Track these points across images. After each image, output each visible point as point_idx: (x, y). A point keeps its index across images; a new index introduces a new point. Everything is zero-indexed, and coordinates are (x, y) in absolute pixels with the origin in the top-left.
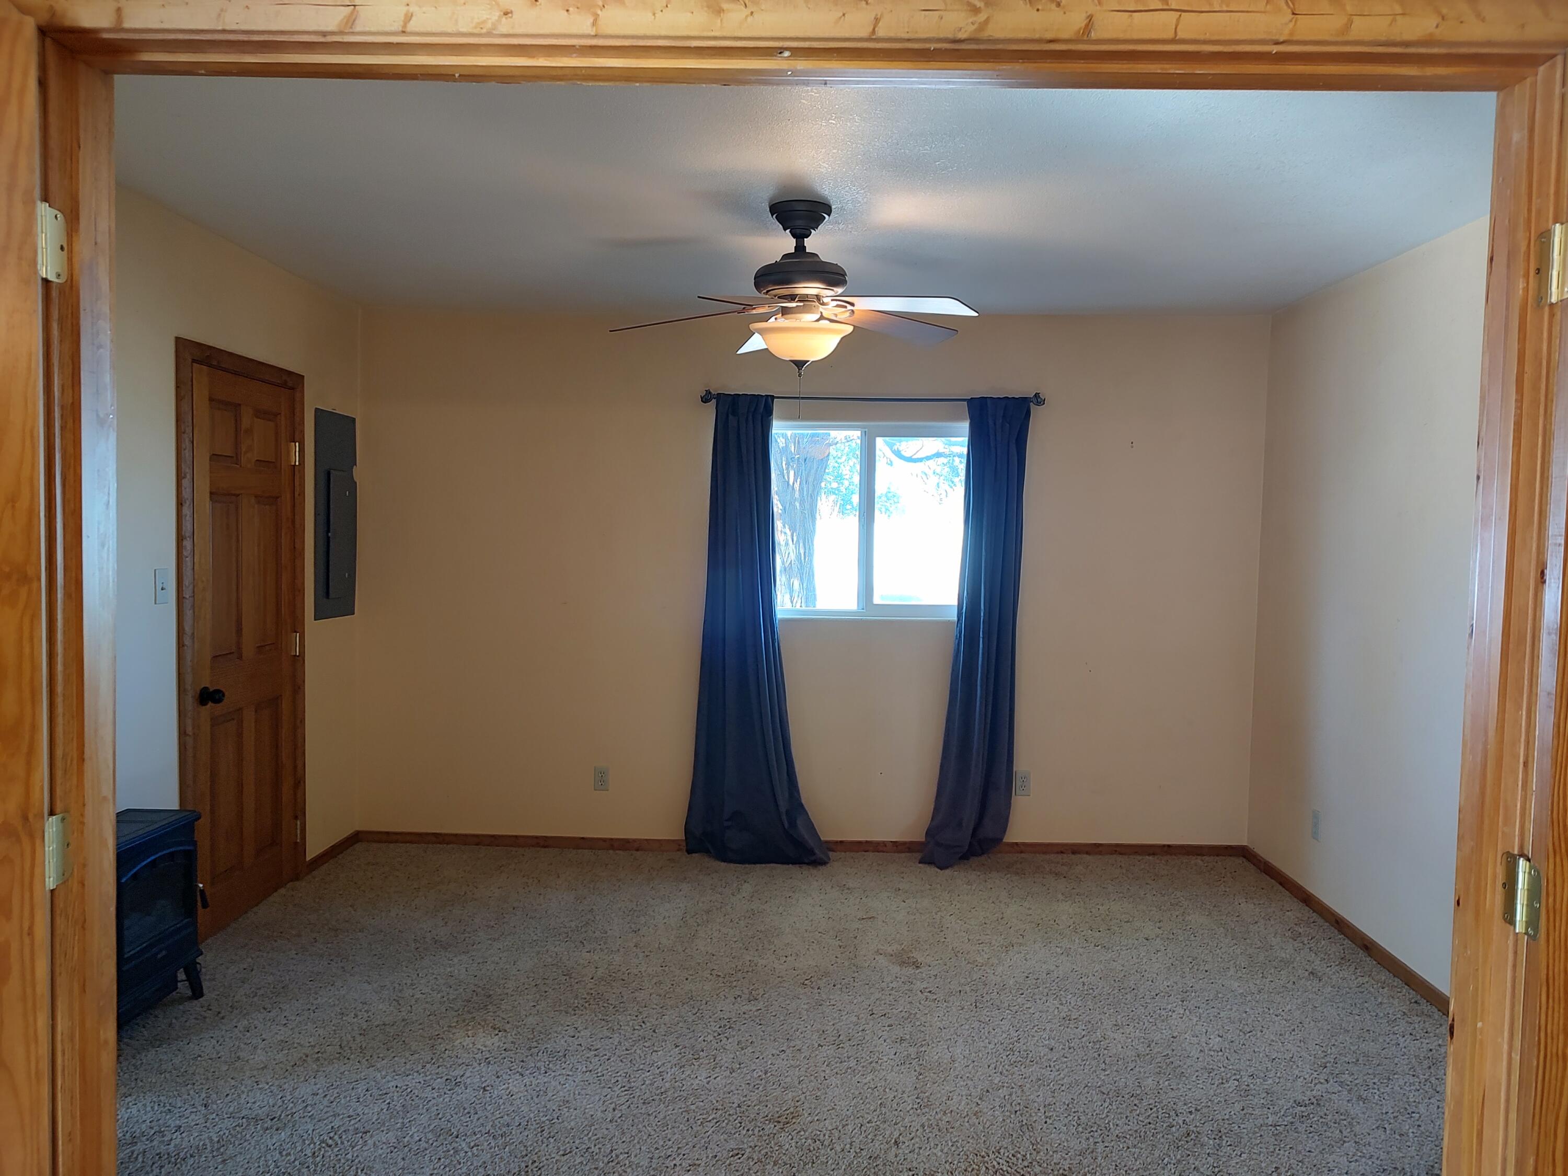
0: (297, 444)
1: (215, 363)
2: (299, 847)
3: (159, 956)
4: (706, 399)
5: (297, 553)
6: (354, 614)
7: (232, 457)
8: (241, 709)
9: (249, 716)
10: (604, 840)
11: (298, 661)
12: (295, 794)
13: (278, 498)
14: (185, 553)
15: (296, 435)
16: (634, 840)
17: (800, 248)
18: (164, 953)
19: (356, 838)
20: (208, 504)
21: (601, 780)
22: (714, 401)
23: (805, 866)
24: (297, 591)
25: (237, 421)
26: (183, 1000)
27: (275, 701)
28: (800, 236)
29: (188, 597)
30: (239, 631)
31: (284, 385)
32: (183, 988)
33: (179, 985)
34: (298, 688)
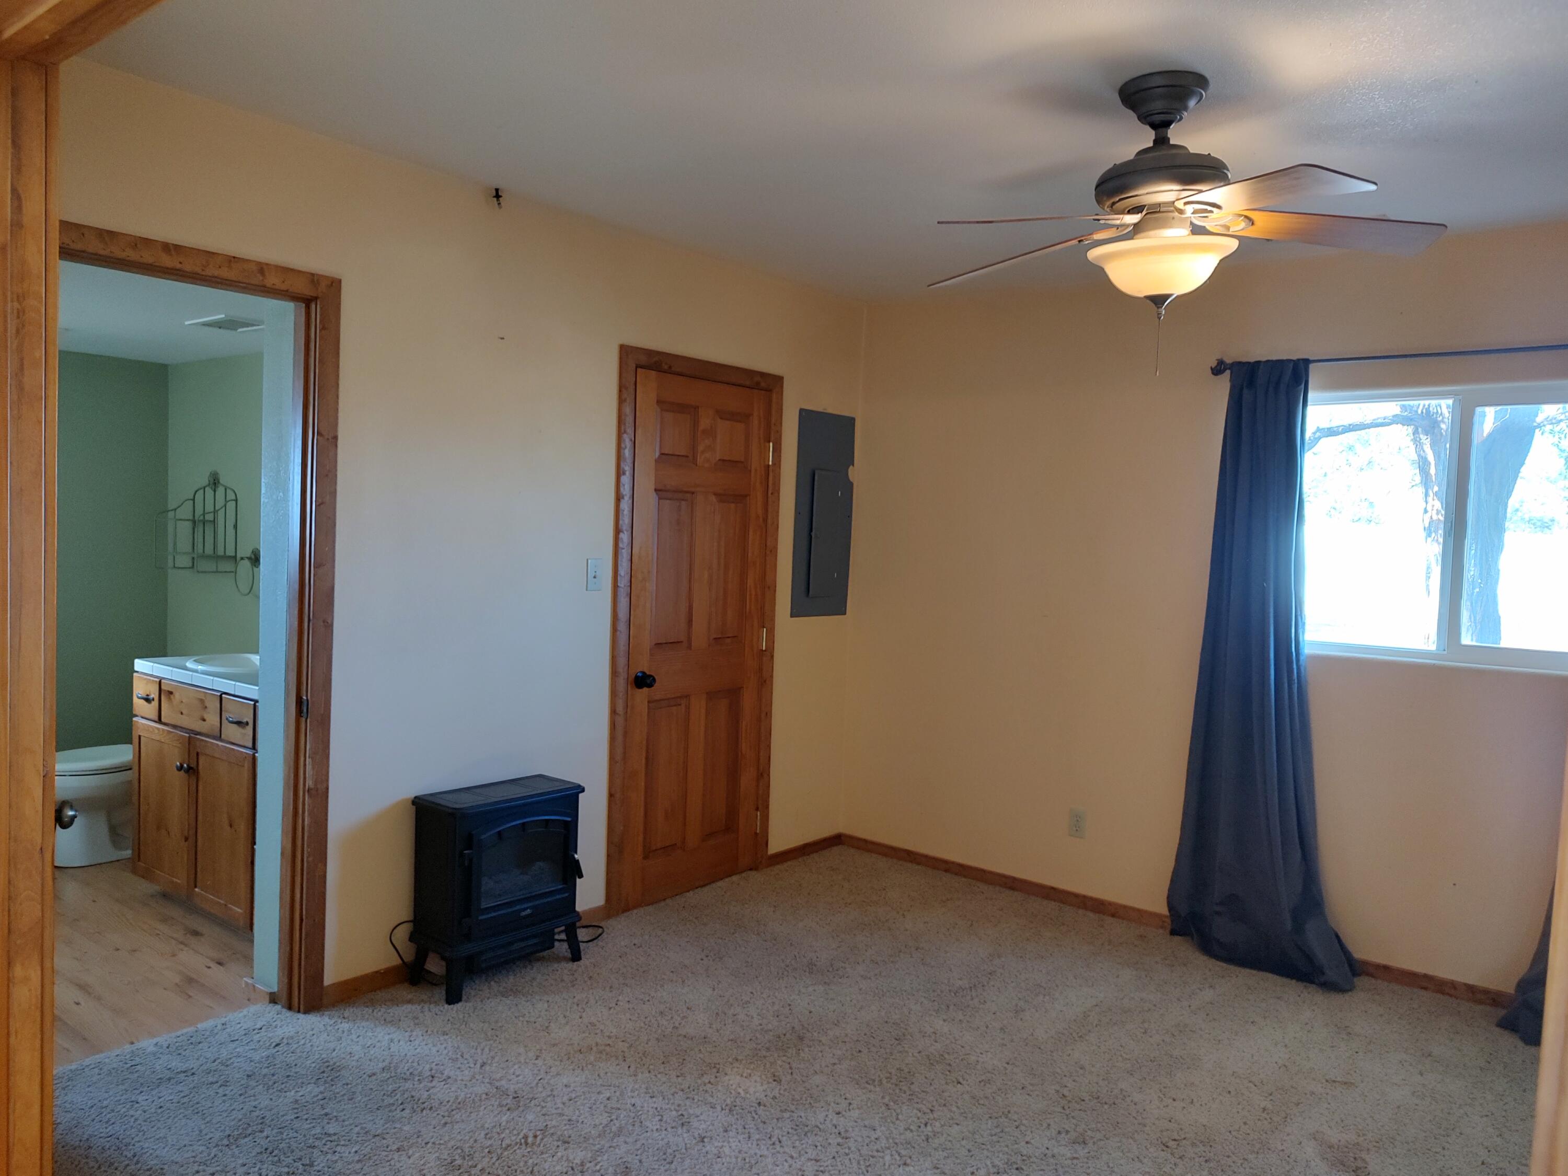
0: (771, 444)
1: (666, 367)
2: (761, 839)
3: (523, 914)
4: (1218, 370)
5: (769, 551)
6: (845, 614)
7: (687, 457)
8: (687, 696)
9: (699, 706)
10: (1076, 896)
11: (766, 657)
12: (757, 786)
13: (746, 496)
14: (621, 545)
15: (772, 433)
16: (1110, 904)
17: (1161, 142)
18: (529, 911)
19: (837, 840)
20: (653, 498)
21: (1077, 825)
22: (1228, 372)
23: (1313, 988)
24: (767, 588)
25: (695, 423)
26: (558, 959)
27: (733, 693)
28: (1161, 126)
29: (622, 586)
30: (690, 622)
31: (756, 386)
32: (562, 948)
33: (557, 944)
34: (764, 682)
